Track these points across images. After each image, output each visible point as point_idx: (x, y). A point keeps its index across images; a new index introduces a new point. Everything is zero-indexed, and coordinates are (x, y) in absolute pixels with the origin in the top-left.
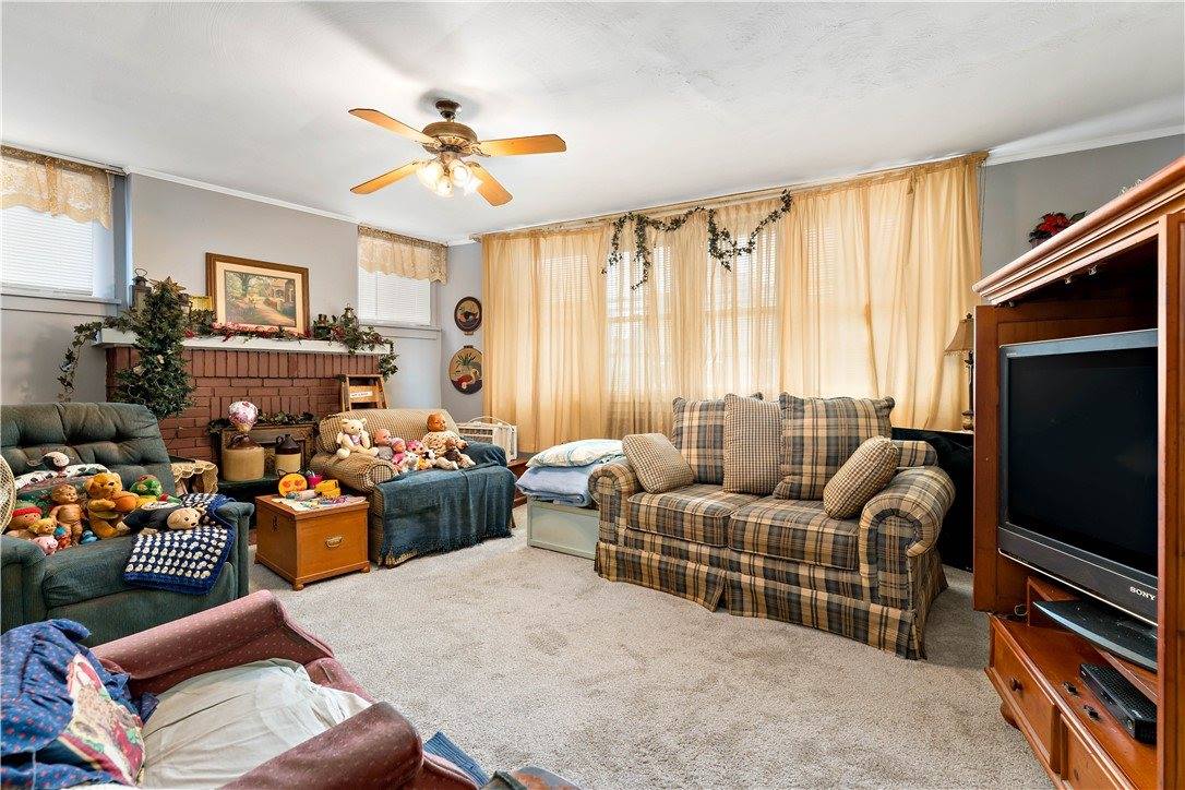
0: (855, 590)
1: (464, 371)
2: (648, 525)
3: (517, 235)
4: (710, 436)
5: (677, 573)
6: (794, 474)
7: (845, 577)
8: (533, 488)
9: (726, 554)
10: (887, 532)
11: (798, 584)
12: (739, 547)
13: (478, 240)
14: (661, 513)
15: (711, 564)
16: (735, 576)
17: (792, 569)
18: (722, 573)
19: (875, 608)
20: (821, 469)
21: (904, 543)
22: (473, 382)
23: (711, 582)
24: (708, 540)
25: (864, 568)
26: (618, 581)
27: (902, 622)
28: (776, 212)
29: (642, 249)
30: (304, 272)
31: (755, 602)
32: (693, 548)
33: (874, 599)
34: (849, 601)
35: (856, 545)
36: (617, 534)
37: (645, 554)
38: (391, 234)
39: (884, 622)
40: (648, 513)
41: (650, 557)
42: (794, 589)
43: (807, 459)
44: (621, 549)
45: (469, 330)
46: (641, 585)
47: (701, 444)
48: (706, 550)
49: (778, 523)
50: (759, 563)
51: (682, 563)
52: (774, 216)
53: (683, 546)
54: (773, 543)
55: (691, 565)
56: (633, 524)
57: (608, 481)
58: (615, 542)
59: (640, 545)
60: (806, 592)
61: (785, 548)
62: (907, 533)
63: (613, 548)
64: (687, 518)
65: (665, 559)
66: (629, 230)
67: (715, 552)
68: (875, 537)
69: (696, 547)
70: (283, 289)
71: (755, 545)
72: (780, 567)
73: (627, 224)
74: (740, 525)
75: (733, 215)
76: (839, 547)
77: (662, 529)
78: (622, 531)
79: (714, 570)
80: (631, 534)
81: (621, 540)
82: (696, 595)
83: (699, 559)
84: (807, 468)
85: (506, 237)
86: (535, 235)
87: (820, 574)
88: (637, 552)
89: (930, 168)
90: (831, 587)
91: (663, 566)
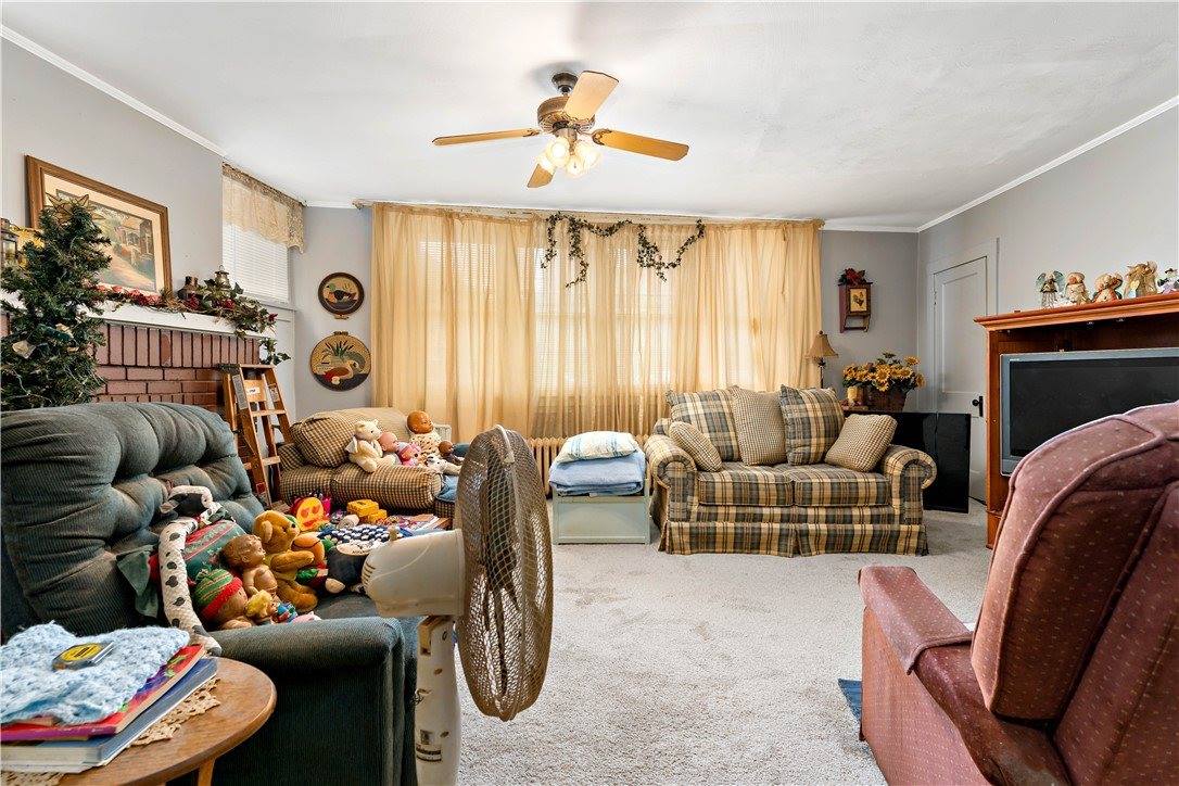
0: (890, 519)
1: (333, 362)
2: (724, 498)
3: (424, 211)
4: (717, 422)
5: (753, 534)
6: (805, 446)
7: (883, 511)
8: (569, 484)
9: (795, 511)
10: (911, 475)
11: (851, 523)
12: (807, 502)
13: (360, 207)
14: (737, 486)
15: (782, 521)
16: (803, 526)
17: (847, 512)
18: (792, 526)
19: (904, 527)
20: (822, 440)
21: (921, 480)
22: (350, 375)
23: (783, 536)
24: (781, 503)
25: (896, 502)
26: (692, 553)
27: (920, 533)
28: (693, 237)
29: (576, 250)
30: (163, 213)
31: (817, 543)
32: (766, 511)
33: (901, 521)
34: (887, 527)
35: (890, 487)
36: (689, 512)
37: (719, 525)
38: (251, 178)
39: (909, 535)
40: (724, 489)
41: (725, 526)
42: (849, 526)
43: (814, 434)
44: (694, 525)
45: (341, 313)
46: (714, 552)
47: (712, 428)
48: (777, 511)
49: (835, 480)
50: (822, 512)
51: (756, 525)
52: (691, 240)
53: (758, 510)
54: (836, 495)
55: (764, 525)
56: (709, 501)
57: (680, 465)
58: (687, 519)
59: (715, 517)
60: (858, 527)
61: (843, 498)
62: (922, 474)
63: (686, 525)
64: (762, 487)
65: (739, 525)
66: (561, 229)
67: (786, 511)
68: (904, 480)
69: (768, 509)
70: (138, 233)
71: (821, 500)
72: (839, 512)
73: (558, 223)
74: (808, 486)
75: (657, 233)
76: (881, 490)
77: (739, 501)
78: (695, 509)
79: (785, 526)
80: (704, 510)
81: (694, 516)
82: (768, 549)
83: (771, 520)
84: (814, 441)
85: (409, 210)
86: (448, 215)
87: (867, 512)
88: (711, 524)
89: (794, 224)
90: (874, 519)
91: (739, 531)
